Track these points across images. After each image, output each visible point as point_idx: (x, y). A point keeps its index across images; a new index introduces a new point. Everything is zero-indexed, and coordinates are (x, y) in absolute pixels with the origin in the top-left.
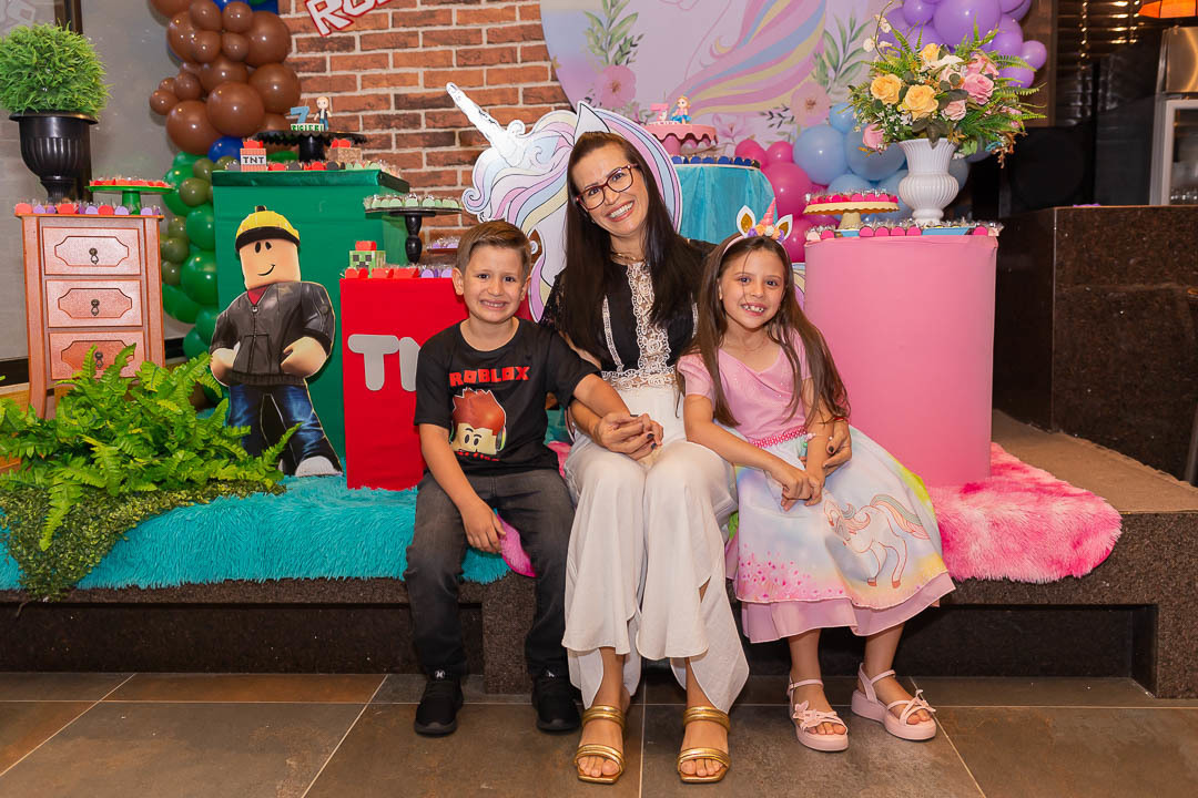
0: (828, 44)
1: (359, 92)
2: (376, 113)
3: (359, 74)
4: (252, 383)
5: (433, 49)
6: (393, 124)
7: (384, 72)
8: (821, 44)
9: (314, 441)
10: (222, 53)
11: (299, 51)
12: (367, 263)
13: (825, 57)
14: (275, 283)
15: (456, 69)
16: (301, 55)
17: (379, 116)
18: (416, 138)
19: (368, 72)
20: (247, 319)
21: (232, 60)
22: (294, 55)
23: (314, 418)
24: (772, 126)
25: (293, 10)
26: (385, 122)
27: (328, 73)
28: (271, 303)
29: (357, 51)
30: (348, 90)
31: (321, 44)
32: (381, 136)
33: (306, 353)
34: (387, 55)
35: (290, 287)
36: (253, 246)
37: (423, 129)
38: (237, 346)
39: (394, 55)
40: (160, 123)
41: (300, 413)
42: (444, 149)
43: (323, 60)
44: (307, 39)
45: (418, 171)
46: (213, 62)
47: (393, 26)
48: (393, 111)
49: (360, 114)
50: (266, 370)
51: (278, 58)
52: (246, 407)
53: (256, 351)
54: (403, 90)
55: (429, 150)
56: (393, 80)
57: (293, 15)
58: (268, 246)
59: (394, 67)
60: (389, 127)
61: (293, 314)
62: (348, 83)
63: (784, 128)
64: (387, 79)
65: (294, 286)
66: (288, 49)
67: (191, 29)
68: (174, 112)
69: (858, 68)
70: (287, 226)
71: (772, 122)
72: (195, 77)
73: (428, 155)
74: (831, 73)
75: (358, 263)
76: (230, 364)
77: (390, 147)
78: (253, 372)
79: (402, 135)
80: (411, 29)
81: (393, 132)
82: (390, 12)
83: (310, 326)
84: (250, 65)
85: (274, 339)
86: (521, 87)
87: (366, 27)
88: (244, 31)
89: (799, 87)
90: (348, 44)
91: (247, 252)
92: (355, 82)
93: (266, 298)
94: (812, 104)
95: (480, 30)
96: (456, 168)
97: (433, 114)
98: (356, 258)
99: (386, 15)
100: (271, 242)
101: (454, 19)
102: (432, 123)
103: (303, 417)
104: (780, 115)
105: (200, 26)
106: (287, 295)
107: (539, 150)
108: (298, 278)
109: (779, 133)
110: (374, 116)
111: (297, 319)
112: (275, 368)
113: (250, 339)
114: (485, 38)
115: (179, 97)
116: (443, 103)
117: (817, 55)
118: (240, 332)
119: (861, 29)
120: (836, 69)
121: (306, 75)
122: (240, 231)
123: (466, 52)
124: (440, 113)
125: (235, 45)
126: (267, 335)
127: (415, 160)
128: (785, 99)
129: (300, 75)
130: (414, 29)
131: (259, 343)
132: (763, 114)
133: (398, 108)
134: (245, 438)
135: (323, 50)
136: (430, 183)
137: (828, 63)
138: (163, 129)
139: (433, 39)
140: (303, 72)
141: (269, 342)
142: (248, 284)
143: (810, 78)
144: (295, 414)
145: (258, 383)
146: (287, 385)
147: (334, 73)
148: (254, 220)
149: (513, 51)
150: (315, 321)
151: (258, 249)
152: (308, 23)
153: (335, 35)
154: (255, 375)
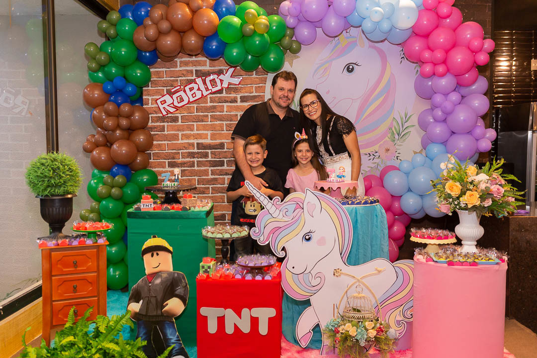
0: (395, 124)
1: (180, 141)
2: (187, 151)
3: (180, 133)
4: (148, 320)
5: (216, 123)
6: (196, 156)
7: (192, 133)
8: (392, 123)
9: (177, 348)
10: (118, 126)
11: (152, 122)
12: (208, 270)
13: (394, 129)
14: (160, 272)
15: (225, 132)
16: (153, 124)
17: (189, 152)
18: (207, 163)
19: (184, 133)
20: (146, 289)
21: (122, 129)
22: (150, 124)
23: (178, 337)
24: (369, 160)
25: (150, 104)
26: (192, 155)
27: (166, 133)
28: (158, 281)
29: (180, 123)
30: (175, 140)
31: (163, 119)
32: (190, 161)
33: (175, 305)
34: (194, 125)
35: (168, 274)
36: (150, 254)
37: (210, 159)
38: (141, 302)
39: (197, 125)
40: (87, 157)
41: (171, 335)
42: (219, 168)
43: (164, 126)
44: (156, 117)
45: (207, 177)
46: (114, 130)
47: (197, 112)
48: (196, 150)
49: (180, 151)
50: (155, 313)
51: (143, 126)
52: (144, 332)
53: (150, 304)
54: (200, 141)
55: (213, 168)
56: (196, 137)
57: (150, 106)
58: (158, 254)
59: (197, 130)
60: (194, 158)
61: (169, 287)
62: (175, 137)
63: (375, 160)
64: (194, 136)
65: (170, 274)
66: (148, 123)
67: (104, 114)
68: (94, 152)
69: (408, 135)
70: (166, 245)
71: (370, 158)
72: (104, 136)
73: (211, 170)
74: (397, 137)
75: (204, 270)
76: (137, 310)
77: (194, 167)
78: (148, 314)
79: (200, 161)
80: (205, 114)
81: (196, 160)
82: (195, 105)
83: (177, 292)
84: (130, 130)
85: (159, 298)
87: (184, 112)
88: (128, 116)
89: (382, 143)
90: (175, 119)
91: (147, 257)
92: (178, 137)
93: (156, 279)
94: (388, 150)
95: (237, 115)
96: (224, 176)
97: (214, 152)
98: (203, 267)
99: (194, 106)
100: (159, 252)
101: (225, 110)
102: (214, 156)
103: (172, 336)
104: (374, 155)
105: (109, 114)
106: (166, 277)
107: (287, 210)
108: (171, 269)
109: (373, 163)
110: (187, 152)
111: (170, 289)
112: (159, 312)
113: (147, 299)
115: (97, 145)
116: (219, 147)
117: (390, 128)
118: (143, 295)
119: (410, 117)
120: (398, 135)
121: (155, 133)
122: (144, 247)
123: (231, 124)
124: (218, 152)
125: (124, 122)
126: (156, 297)
127: (206, 173)
128: (376, 148)
129: (152, 133)
130: (207, 114)
131: (152, 300)
132: (366, 155)
133: (198, 149)
134: (144, 347)
135: (164, 122)
136: (212, 183)
137: (395, 132)
138: (89, 160)
139: (215, 118)
140: (154, 131)
141: (157, 300)
142: (147, 272)
143: (387, 138)
144: (169, 335)
145: (151, 320)
146: (165, 321)
147: (169, 132)
148: (151, 242)
150: (179, 290)
151: (152, 256)
152: (157, 110)
153: (169, 115)
154: (150, 316)
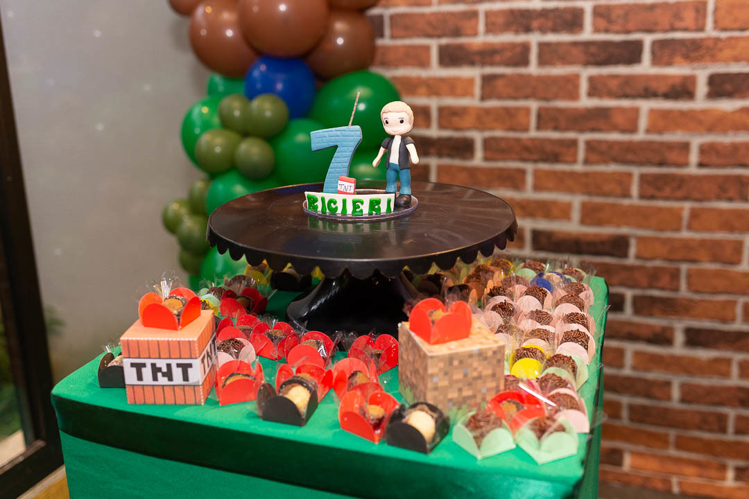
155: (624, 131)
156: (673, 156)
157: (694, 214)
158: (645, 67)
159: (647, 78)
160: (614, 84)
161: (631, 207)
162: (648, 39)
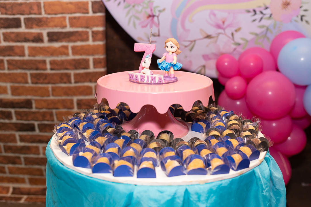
5: (15, 71)
37: (14, 120)
86: (75, 99)
114: (48, 66)
149: (68, 76)
155: (20, 56)
156: (41, 66)
157: (53, 89)
158: (23, 29)
159: (24, 34)
160: (13, 36)
161: (29, 87)
162: (22, 17)
